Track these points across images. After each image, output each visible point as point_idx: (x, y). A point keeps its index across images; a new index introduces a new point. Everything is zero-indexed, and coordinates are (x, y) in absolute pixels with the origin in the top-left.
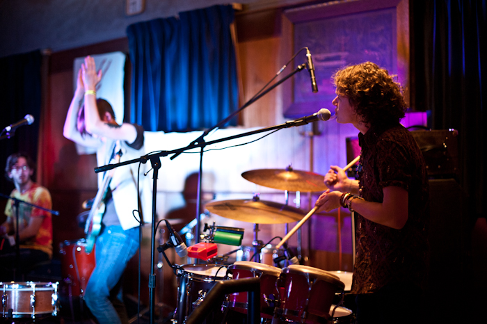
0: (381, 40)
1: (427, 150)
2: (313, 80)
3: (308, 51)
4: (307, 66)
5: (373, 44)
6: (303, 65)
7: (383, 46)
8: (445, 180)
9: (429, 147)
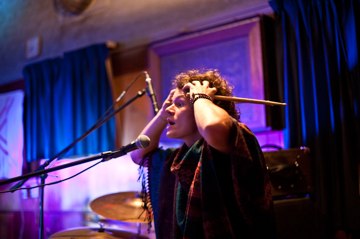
0: (237, 66)
1: (278, 170)
2: (156, 106)
3: (147, 75)
4: (148, 91)
5: (230, 70)
6: (144, 90)
7: (239, 72)
8: (299, 199)
9: (280, 167)
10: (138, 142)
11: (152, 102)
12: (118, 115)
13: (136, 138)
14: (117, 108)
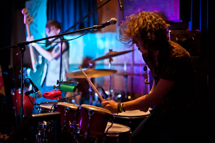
2: (121, 4)
10: (111, 21)
11: (119, 2)
12: (99, 10)
13: (110, 19)
14: (99, 6)
